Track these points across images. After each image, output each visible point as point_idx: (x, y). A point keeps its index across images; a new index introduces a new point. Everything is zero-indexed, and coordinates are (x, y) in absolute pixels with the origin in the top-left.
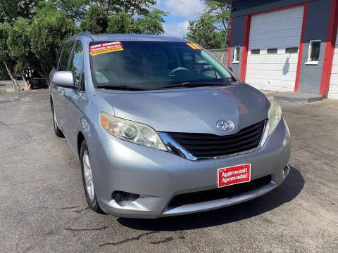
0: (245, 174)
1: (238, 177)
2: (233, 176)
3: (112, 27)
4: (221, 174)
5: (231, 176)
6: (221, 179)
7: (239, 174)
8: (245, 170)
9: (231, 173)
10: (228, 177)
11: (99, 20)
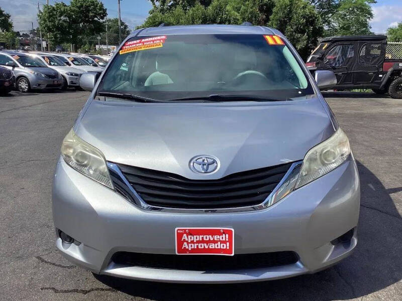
0: (225, 242)
1: (212, 246)
2: (203, 241)
3: (277, 13)
4: (180, 236)
5: (198, 242)
6: (180, 243)
7: (214, 242)
8: (225, 237)
9: (200, 238)
10: (192, 242)
11: (262, 6)
